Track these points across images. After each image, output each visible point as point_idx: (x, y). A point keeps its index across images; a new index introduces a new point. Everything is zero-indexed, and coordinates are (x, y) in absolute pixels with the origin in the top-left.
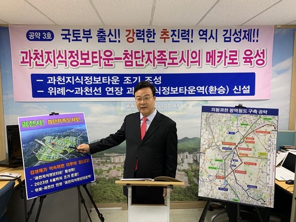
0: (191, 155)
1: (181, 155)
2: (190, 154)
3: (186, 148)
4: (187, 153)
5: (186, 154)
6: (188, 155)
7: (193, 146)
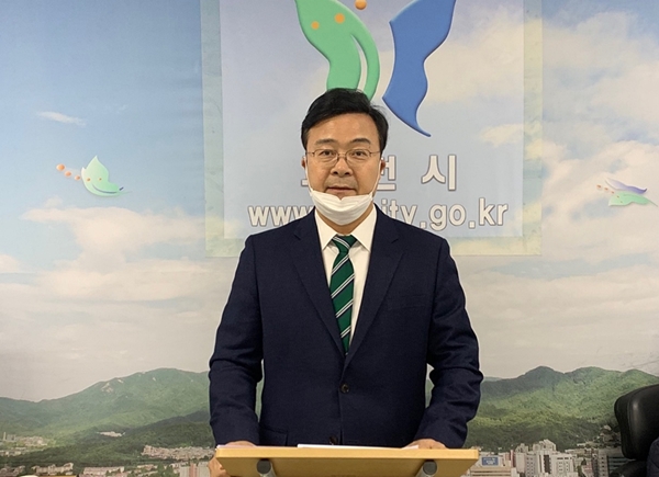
0: (569, 455)
1: (520, 457)
2: (560, 448)
3: (542, 421)
4: (547, 448)
5: (542, 453)
6: (555, 456)
7: (576, 413)
